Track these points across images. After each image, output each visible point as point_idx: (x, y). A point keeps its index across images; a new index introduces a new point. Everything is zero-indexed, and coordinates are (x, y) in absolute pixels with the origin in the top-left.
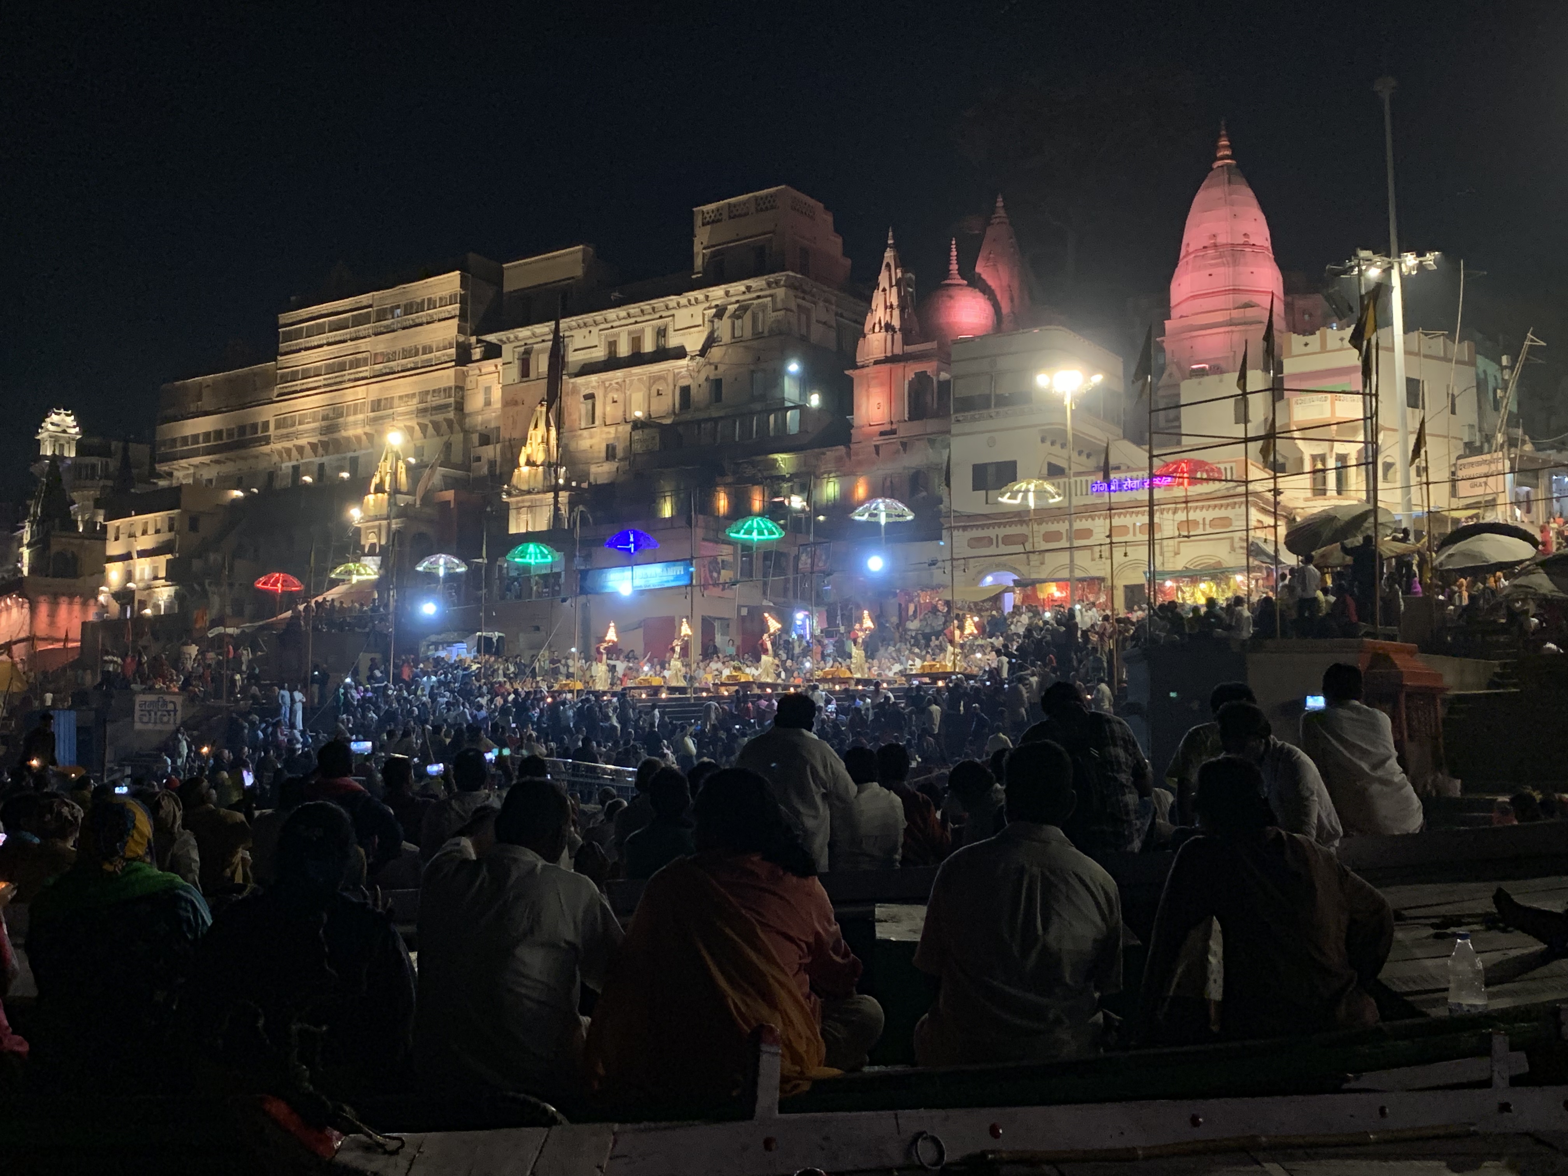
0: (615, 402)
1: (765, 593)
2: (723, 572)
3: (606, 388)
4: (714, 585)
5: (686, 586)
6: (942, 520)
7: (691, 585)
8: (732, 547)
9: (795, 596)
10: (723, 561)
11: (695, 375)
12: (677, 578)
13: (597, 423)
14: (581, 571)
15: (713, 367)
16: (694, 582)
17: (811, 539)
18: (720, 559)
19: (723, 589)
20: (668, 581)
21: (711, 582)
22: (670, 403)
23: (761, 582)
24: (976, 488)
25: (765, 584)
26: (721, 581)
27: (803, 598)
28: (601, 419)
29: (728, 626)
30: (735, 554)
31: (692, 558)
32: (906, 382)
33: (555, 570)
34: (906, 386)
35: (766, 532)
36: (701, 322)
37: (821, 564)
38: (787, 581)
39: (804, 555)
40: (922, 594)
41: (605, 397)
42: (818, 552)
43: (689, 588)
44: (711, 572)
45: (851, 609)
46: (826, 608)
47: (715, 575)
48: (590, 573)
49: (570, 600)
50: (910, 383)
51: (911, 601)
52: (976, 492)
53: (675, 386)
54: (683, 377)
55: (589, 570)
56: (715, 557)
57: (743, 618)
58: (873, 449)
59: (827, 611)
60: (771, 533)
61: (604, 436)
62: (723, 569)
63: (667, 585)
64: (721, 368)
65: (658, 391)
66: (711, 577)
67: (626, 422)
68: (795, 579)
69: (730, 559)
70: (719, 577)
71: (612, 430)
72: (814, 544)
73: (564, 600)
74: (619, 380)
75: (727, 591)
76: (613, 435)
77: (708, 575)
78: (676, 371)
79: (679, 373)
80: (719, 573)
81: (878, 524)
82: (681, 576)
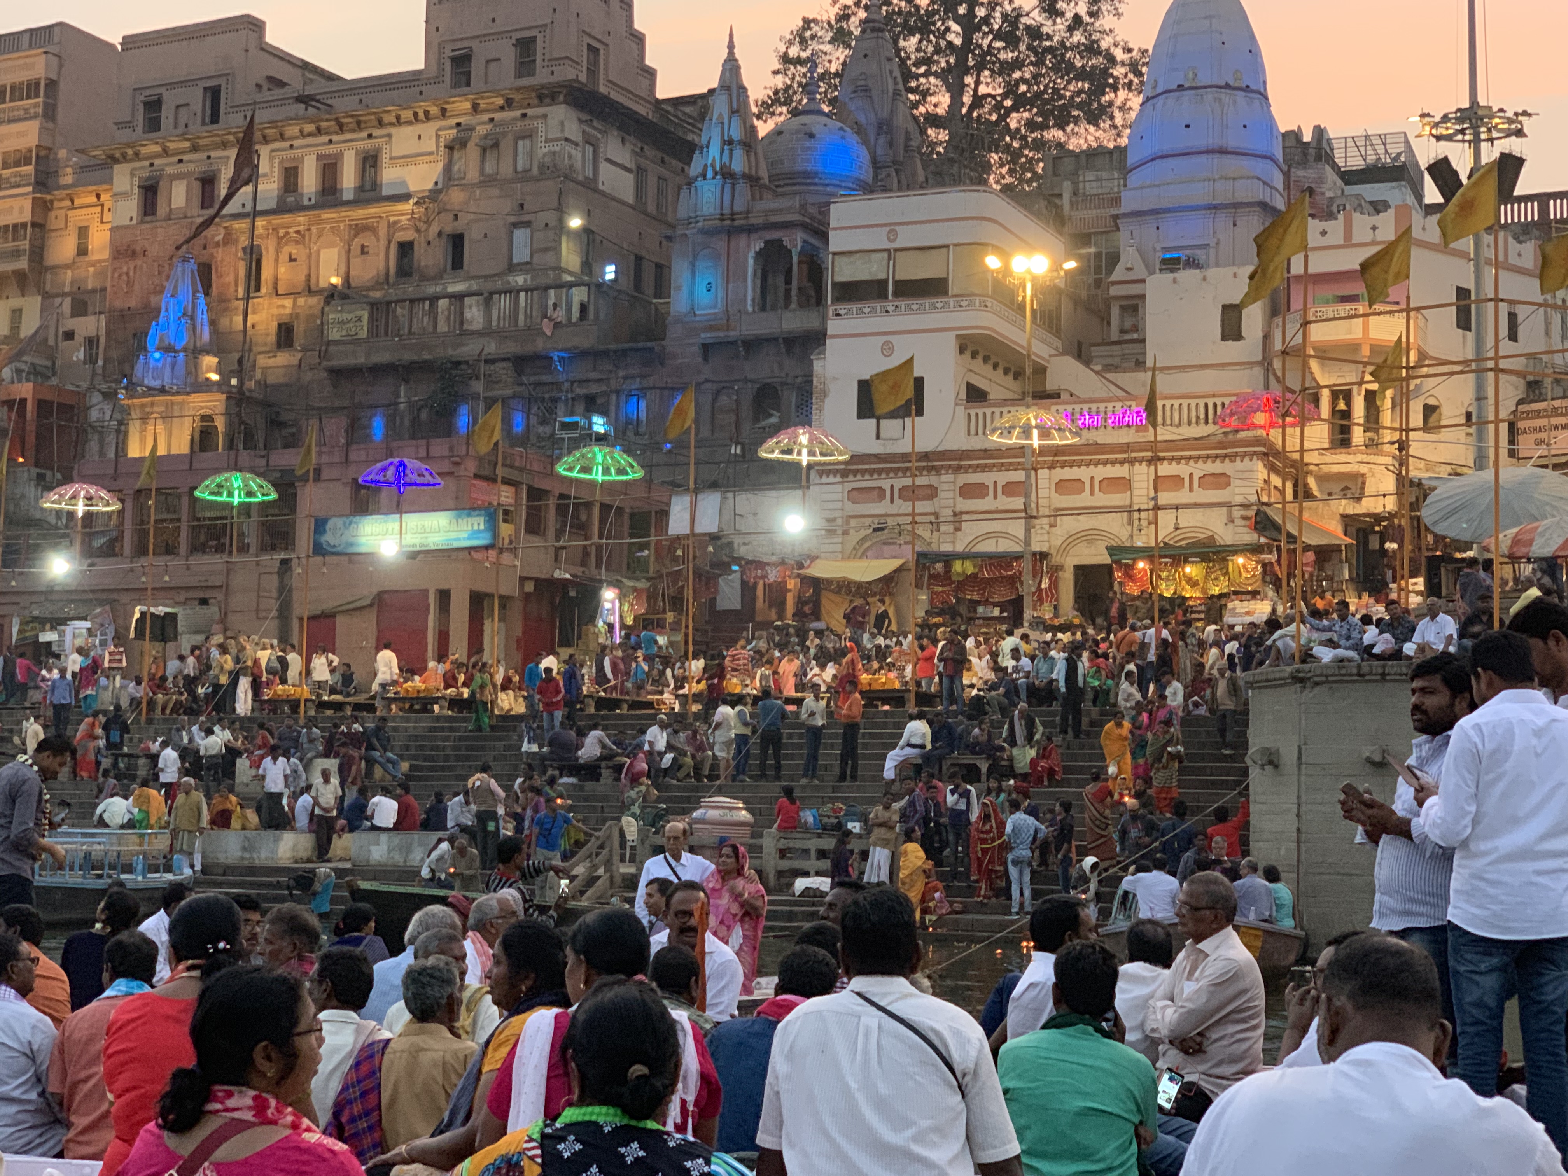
0: (292, 260)
3: (280, 239)
5: (487, 548)
7: (495, 546)
11: (423, 227)
12: (473, 535)
13: (264, 290)
15: (451, 216)
20: (458, 539)
22: (381, 266)
24: (861, 415)
28: (271, 286)
32: (752, 254)
34: (751, 260)
36: (434, 149)
41: (278, 251)
43: (492, 551)
48: (330, 522)
50: (757, 254)
52: (860, 420)
53: (390, 242)
54: (403, 229)
55: (328, 518)
57: (529, 597)
61: (275, 311)
63: (456, 545)
64: (463, 219)
65: (363, 246)
67: (310, 291)
71: (288, 303)
74: (301, 228)
75: (505, 554)
76: (288, 311)
78: (392, 219)
79: (396, 222)
81: (798, 465)
82: (479, 531)
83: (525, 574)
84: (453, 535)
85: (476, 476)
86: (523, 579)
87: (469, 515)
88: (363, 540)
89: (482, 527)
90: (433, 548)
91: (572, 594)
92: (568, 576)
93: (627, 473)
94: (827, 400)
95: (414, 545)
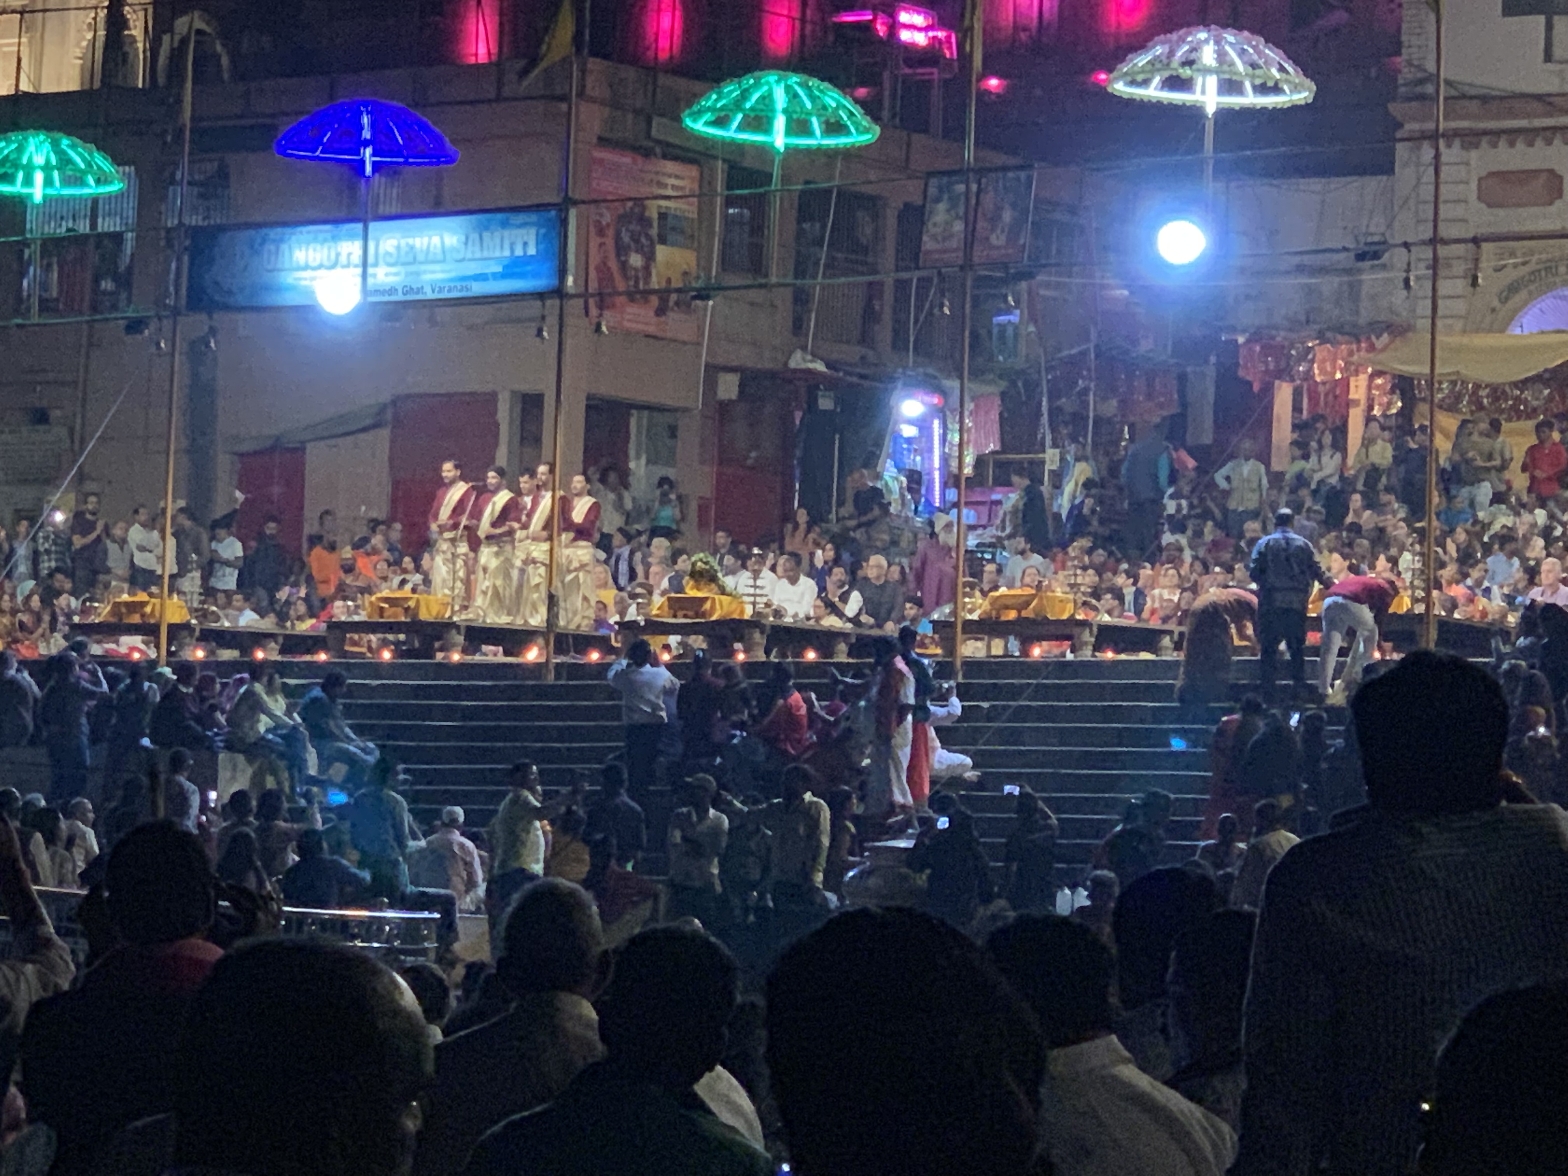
1: (798, 326)
2: (661, 252)
4: (631, 296)
5: (541, 296)
7: (559, 292)
8: (693, 171)
9: (899, 342)
10: (663, 216)
12: (513, 268)
14: (195, 232)
16: (570, 281)
17: (969, 154)
18: (653, 210)
19: (661, 311)
20: (481, 277)
21: (621, 286)
23: (788, 293)
25: (801, 298)
26: (655, 283)
27: (923, 349)
29: (673, 431)
30: (704, 195)
31: (568, 202)
33: (105, 225)
35: (815, 124)
37: (998, 239)
38: (873, 291)
39: (942, 207)
40: (1322, 352)
42: (988, 200)
43: (553, 303)
44: (621, 250)
45: (1085, 391)
46: (1003, 384)
47: (636, 260)
48: (224, 239)
49: (153, 325)
51: (1284, 372)
52: (1512, 19)
55: (222, 229)
56: (639, 201)
57: (724, 408)
59: (1003, 395)
60: (834, 127)
62: (663, 240)
63: (478, 289)
66: (624, 266)
68: (902, 286)
69: (688, 209)
70: (647, 269)
72: (981, 172)
73: (135, 326)
75: (673, 316)
77: (613, 265)
80: (650, 257)
81: (1194, 113)
82: (526, 260)
83: (720, 361)
84: (473, 268)
85: (603, 141)
86: (713, 370)
87: (505, 225)
88: (289, 278)
89: (532, 251)
90: (430, 295)
91: (825, 403)
92: (820, 366)
93: (848, 133)
95: (392, 290)
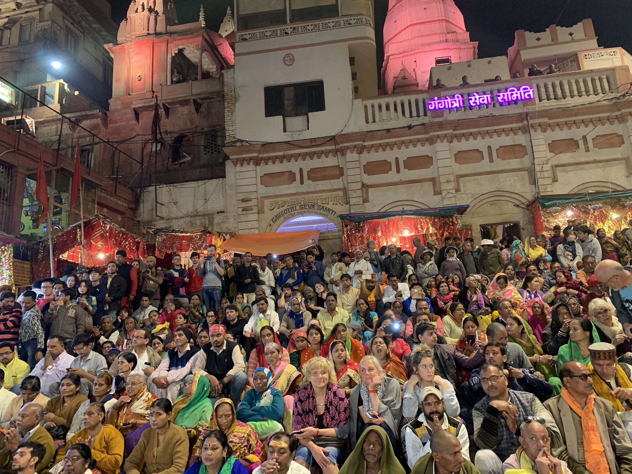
6: (226, 150)
24: (269, 113)
32: (169, 56)
34: (169, 60)
50: (173, 58)
52: (268, 118)
58: (132, 115)
94: (237, 104)
